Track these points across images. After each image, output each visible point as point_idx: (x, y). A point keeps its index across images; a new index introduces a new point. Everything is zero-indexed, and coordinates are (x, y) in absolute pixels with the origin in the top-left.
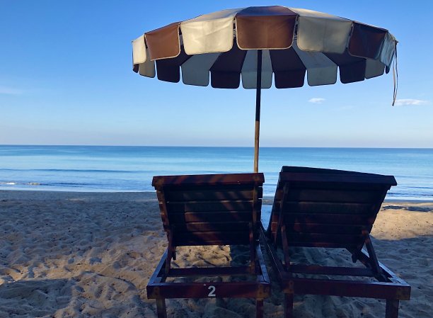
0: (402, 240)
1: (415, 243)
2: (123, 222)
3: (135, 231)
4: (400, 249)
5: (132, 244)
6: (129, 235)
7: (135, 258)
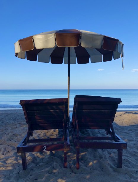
0: (130, 126)
1: (134, 127)
2: (13, 121)
3: (18, 125)
4: (128, 129)
5: (16, 131)
6: (15, 127)
7: (17, 136)
